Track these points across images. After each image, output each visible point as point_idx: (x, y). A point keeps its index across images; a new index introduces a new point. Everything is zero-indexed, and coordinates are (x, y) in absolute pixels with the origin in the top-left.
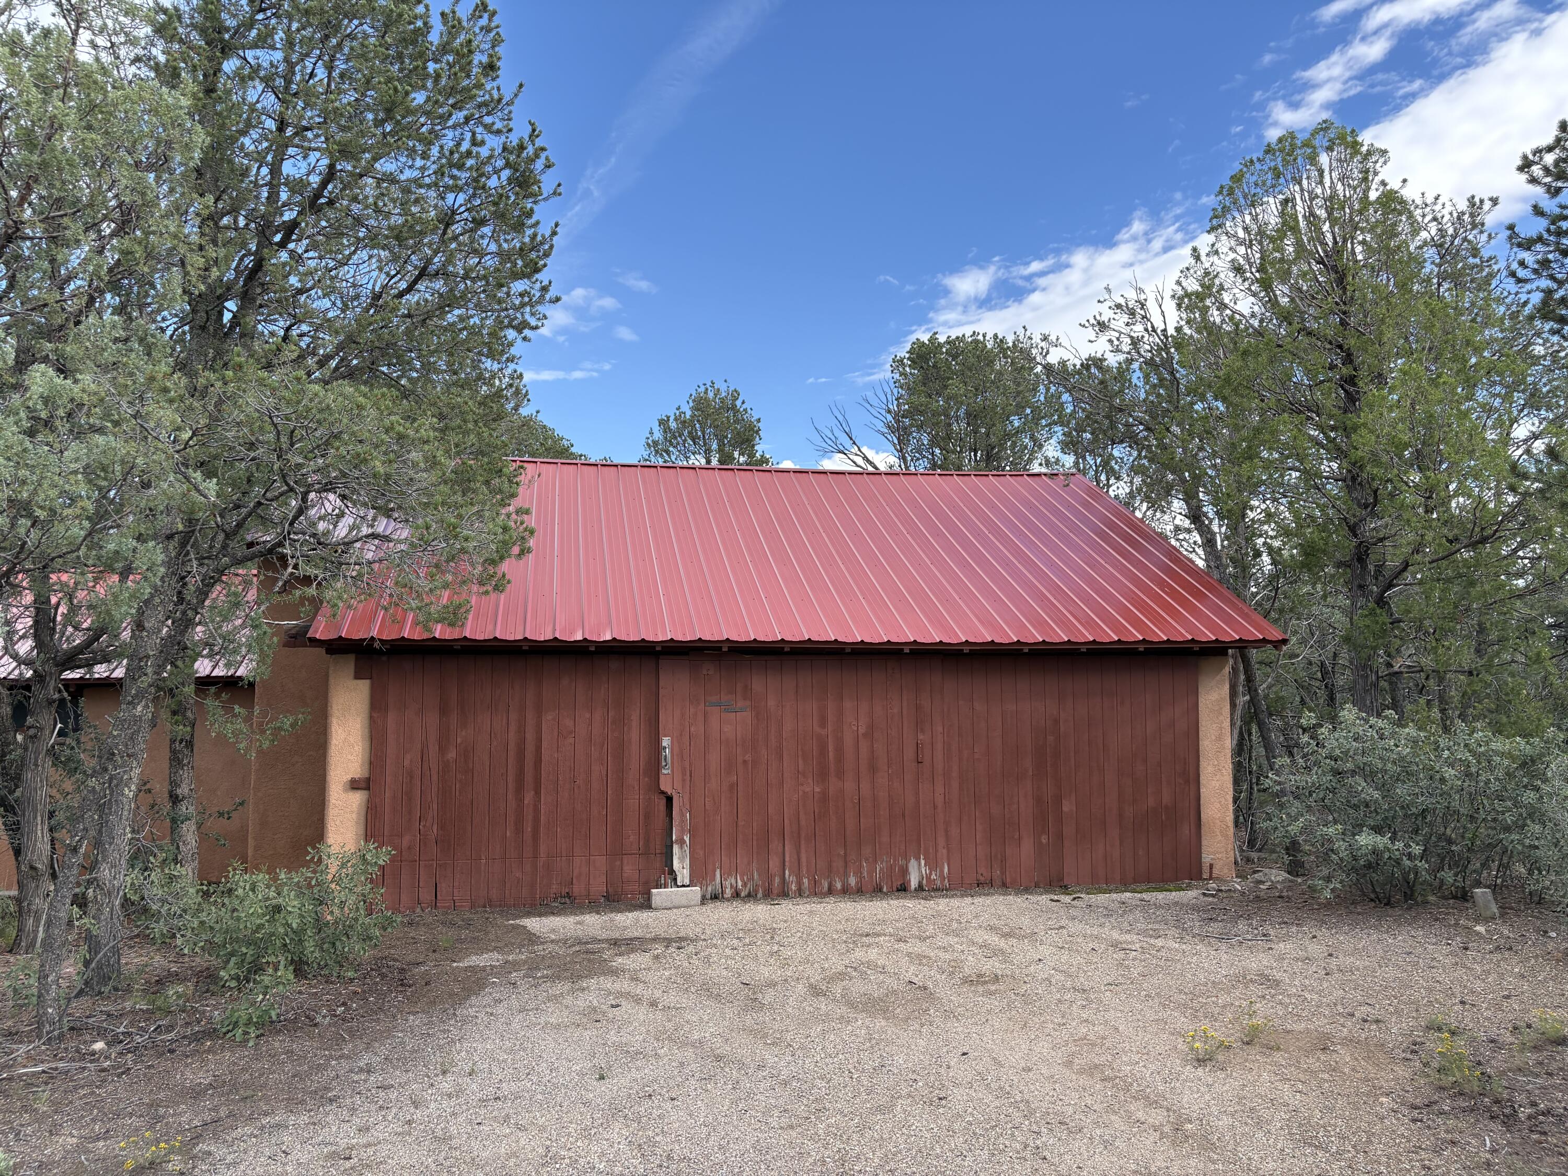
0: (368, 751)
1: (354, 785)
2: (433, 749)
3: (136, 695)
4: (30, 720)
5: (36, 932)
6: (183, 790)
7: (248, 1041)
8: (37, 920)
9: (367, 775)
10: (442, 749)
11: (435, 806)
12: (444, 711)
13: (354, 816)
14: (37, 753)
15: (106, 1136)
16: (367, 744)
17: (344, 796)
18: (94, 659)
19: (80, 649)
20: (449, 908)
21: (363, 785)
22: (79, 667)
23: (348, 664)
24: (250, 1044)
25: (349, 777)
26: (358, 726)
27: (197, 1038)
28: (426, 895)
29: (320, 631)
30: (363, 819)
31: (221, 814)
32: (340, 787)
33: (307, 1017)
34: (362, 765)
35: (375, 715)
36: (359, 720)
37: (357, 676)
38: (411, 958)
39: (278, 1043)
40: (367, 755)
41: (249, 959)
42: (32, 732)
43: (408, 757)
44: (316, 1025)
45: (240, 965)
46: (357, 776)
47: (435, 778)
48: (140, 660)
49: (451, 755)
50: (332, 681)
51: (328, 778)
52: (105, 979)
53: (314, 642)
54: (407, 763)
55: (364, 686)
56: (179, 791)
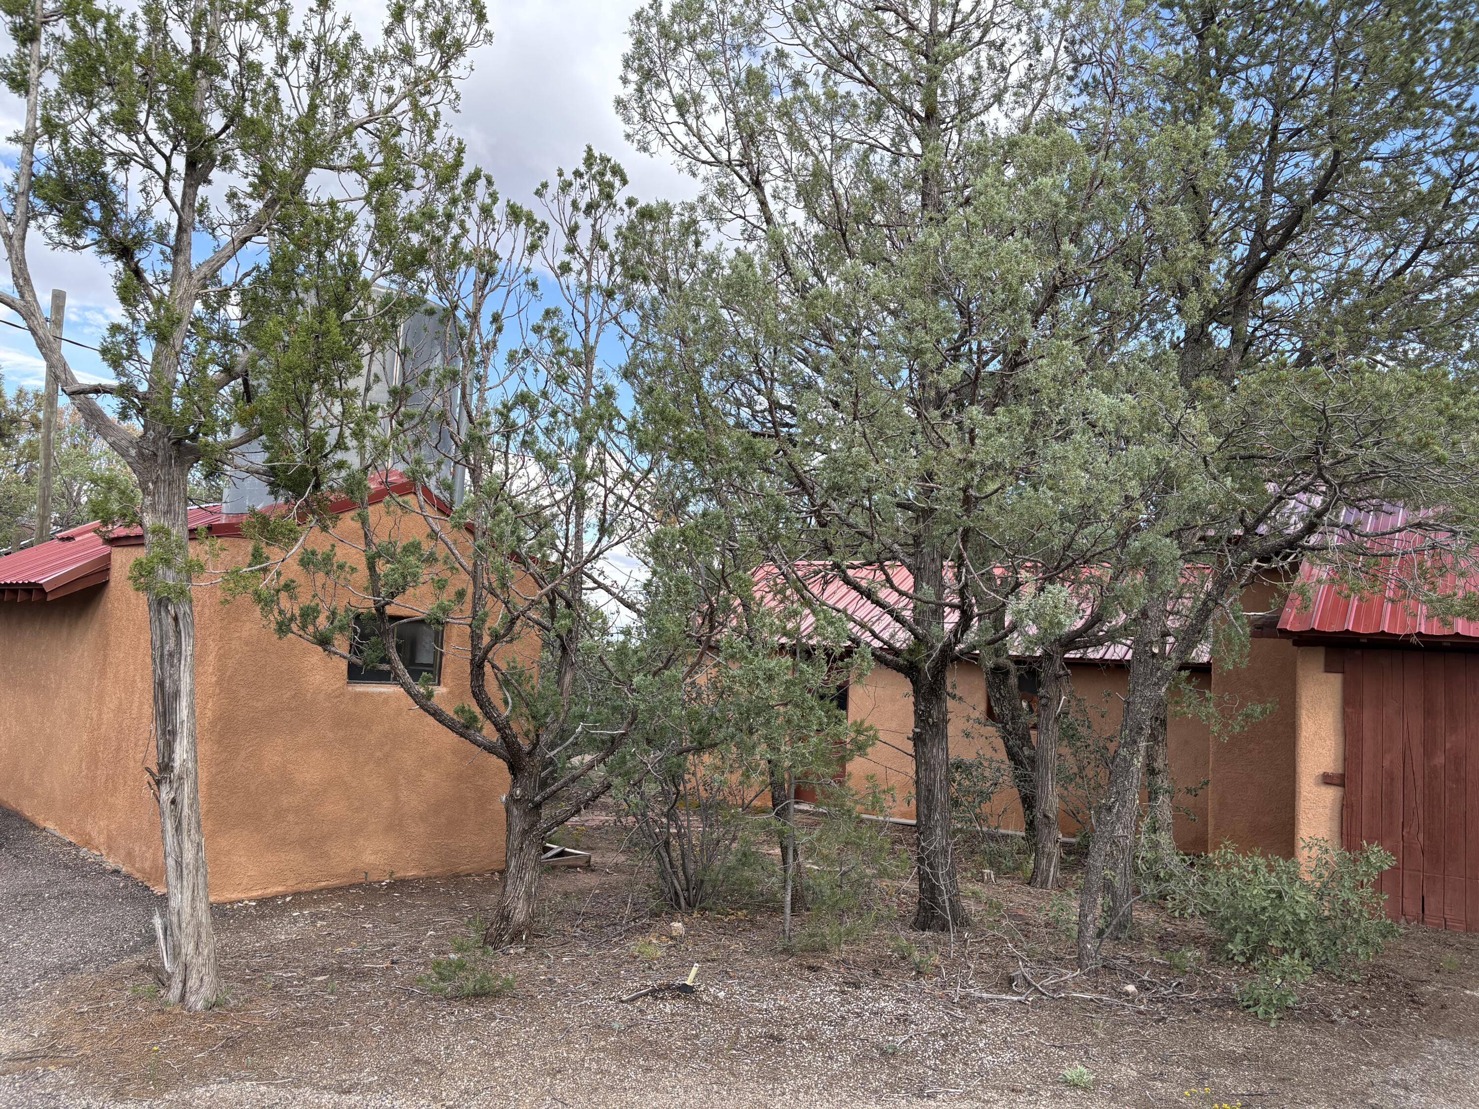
0: (1341, 746)
1: (1327, 780)
2: (1417, 751)
3: (1162, 678)
4: (1042, 691)
5: (1048, 871)
6: (1159, 764)
7: (1270, 1020)
8: (1049, 862)
9: (1341, 771)
10: (1429, 751)
11: (1421, 812)
12: (1429, 713)
13: (1328, 811)
14: (1048, 719)
15: (1161, 1077)
16: (1340, 740)
17: (1315, 789)
18: (1090, 641)
19: (1079, 633)
20: (1439, 925)
21: (1337, 781)
22: (1077, 648)
23: (1319, 655)
24: (1273, 1025)
25: (1321, 771)
26: (1330, 720)
27: (1216, 1003)
28: (1412, 908)
29: (1291, 621)
30: (1337, 815)
31: (1189, 791)
32: (1312, 781)
33: (1322, 1011)
34: (1336, 760)
35: (1349, 710)
36: (1330, 714)
37: (1328, 669)
38: (1411, 972)
39: (1298, 1030)
40: (1341, 750)
41: (1254, 937)
42: (1043, 701)
43: (1388, 757)
44: (1332, 1022)
45: (1246, 942)
46: (1330, 771)
47: (1420, 783)
48: (1146, 645)
49: (1439, 760)
50: (1300, 672)
51: (1299, 770)
52: (1121, 926)
53: (1284, 633)
54: (1386, 763)
55: (1335, 681)
56: (1155, 765)
